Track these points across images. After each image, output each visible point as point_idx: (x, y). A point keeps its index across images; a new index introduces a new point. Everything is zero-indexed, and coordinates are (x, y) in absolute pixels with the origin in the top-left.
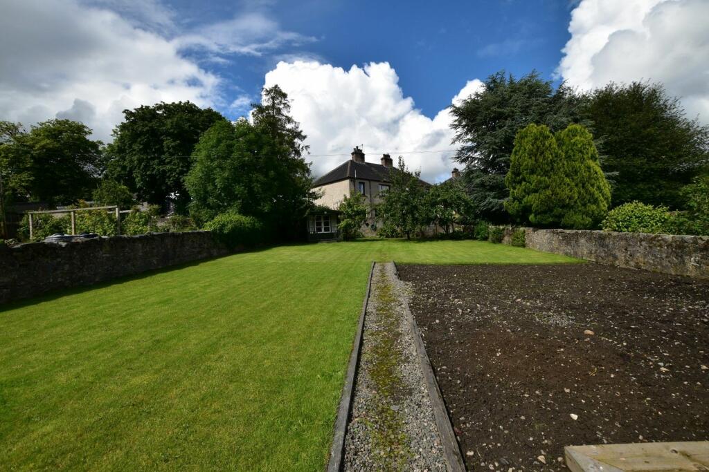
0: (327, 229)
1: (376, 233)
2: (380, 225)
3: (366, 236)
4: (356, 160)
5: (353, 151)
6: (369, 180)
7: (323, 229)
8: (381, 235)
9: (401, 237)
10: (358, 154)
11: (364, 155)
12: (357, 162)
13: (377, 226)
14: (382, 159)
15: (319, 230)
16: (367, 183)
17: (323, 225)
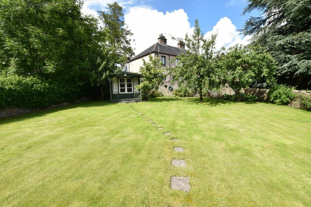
0: (129, 90)
1: (172, 93)
2: (176, 87)
3: (165, 95)
4: (161, 43)
5: (159, 37)
6: (169, 55)
7: (126, 90)
8: (176, 95)
9: (192, 96)
10: (163, 39)
11: (166, 40)
12: (162, 44)
13: (173, 88)
14: (178, 44)
15: (123, 90)
16: (167, 57)
17: (126, 86)
